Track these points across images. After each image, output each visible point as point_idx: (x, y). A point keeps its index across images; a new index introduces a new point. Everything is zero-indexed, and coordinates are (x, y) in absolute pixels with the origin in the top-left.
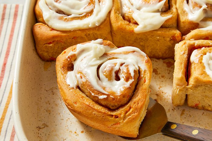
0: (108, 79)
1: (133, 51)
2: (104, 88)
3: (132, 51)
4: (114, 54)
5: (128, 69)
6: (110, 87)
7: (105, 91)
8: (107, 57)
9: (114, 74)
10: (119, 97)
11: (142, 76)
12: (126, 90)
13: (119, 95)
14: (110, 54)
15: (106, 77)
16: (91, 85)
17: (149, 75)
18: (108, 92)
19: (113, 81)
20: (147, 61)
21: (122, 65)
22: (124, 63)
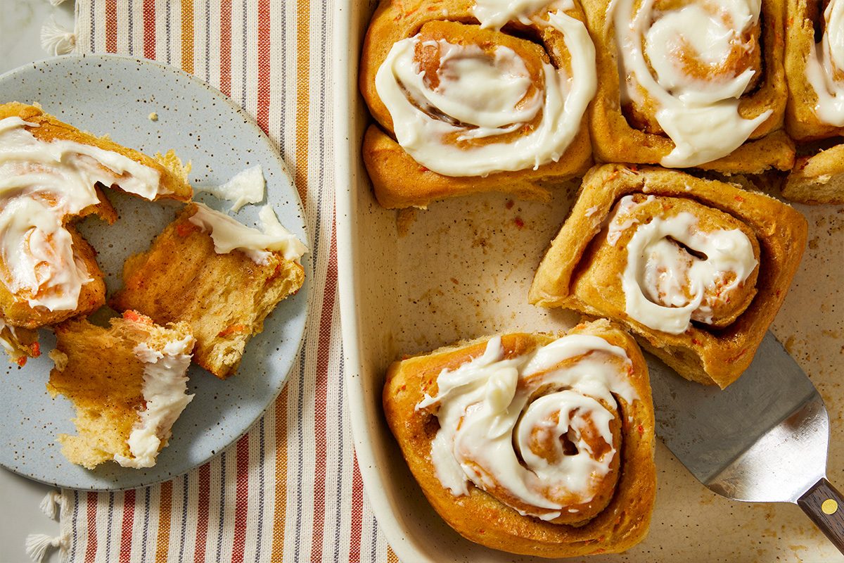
0: (548, 460)
1: (588, 351)
2: (546, 493)
3: (585, 353)
4: (540, 377)
5: (591, 424)
6: (560, 482)
7: (552, 501)
8: (525, 395)
9: (558, 444)
10: (590, 507)
11: (631, 419)
12: (602, 483)
13: (589, 499)
14: (530, 380)
15: (542, 455)
16: (513, 495)
17: (645, 410)
18: (558, 501)
19: (560, 462)
20: (632, 371)
21: (572, 414)
22: (578, 409)
